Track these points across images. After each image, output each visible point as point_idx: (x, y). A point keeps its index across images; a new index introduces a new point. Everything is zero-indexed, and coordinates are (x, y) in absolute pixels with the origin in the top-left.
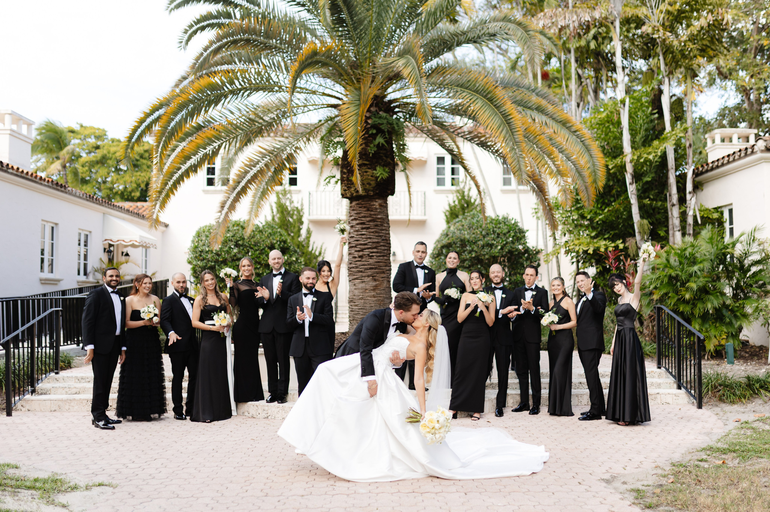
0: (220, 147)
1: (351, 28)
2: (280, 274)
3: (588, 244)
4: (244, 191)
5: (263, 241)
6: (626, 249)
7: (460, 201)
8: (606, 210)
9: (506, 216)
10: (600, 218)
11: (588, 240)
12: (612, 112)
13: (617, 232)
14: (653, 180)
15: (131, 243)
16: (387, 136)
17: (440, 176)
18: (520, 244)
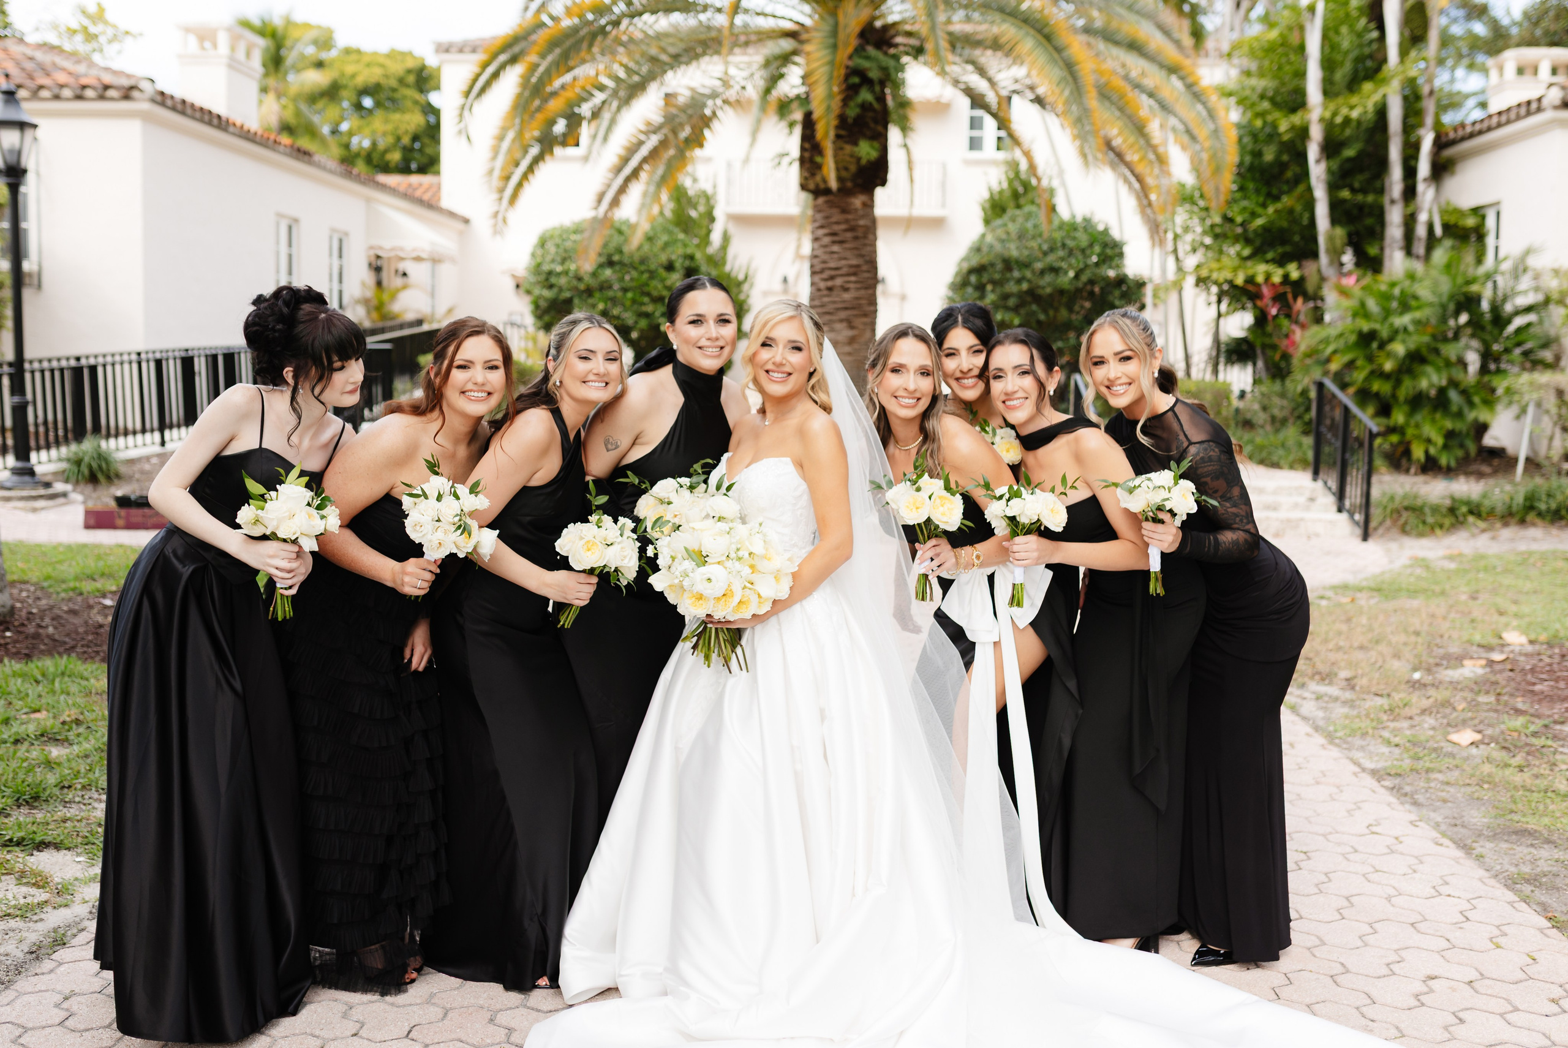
0: (604, 103)
3: (1235, 269)
4: (635, 174)
5: (654, 255)
6: (1302, 280)
7: (1010, 182)
8: (1271, 210)
9: (1088, 215)
10: (1259, 222)
11: (1236, 262)
12: (1290, 28)
13: (1288, 248)
14: (1361, 154)
15: (414, 255)
16: (877, 88)
17: (976, 133)
18: (1111, 267)
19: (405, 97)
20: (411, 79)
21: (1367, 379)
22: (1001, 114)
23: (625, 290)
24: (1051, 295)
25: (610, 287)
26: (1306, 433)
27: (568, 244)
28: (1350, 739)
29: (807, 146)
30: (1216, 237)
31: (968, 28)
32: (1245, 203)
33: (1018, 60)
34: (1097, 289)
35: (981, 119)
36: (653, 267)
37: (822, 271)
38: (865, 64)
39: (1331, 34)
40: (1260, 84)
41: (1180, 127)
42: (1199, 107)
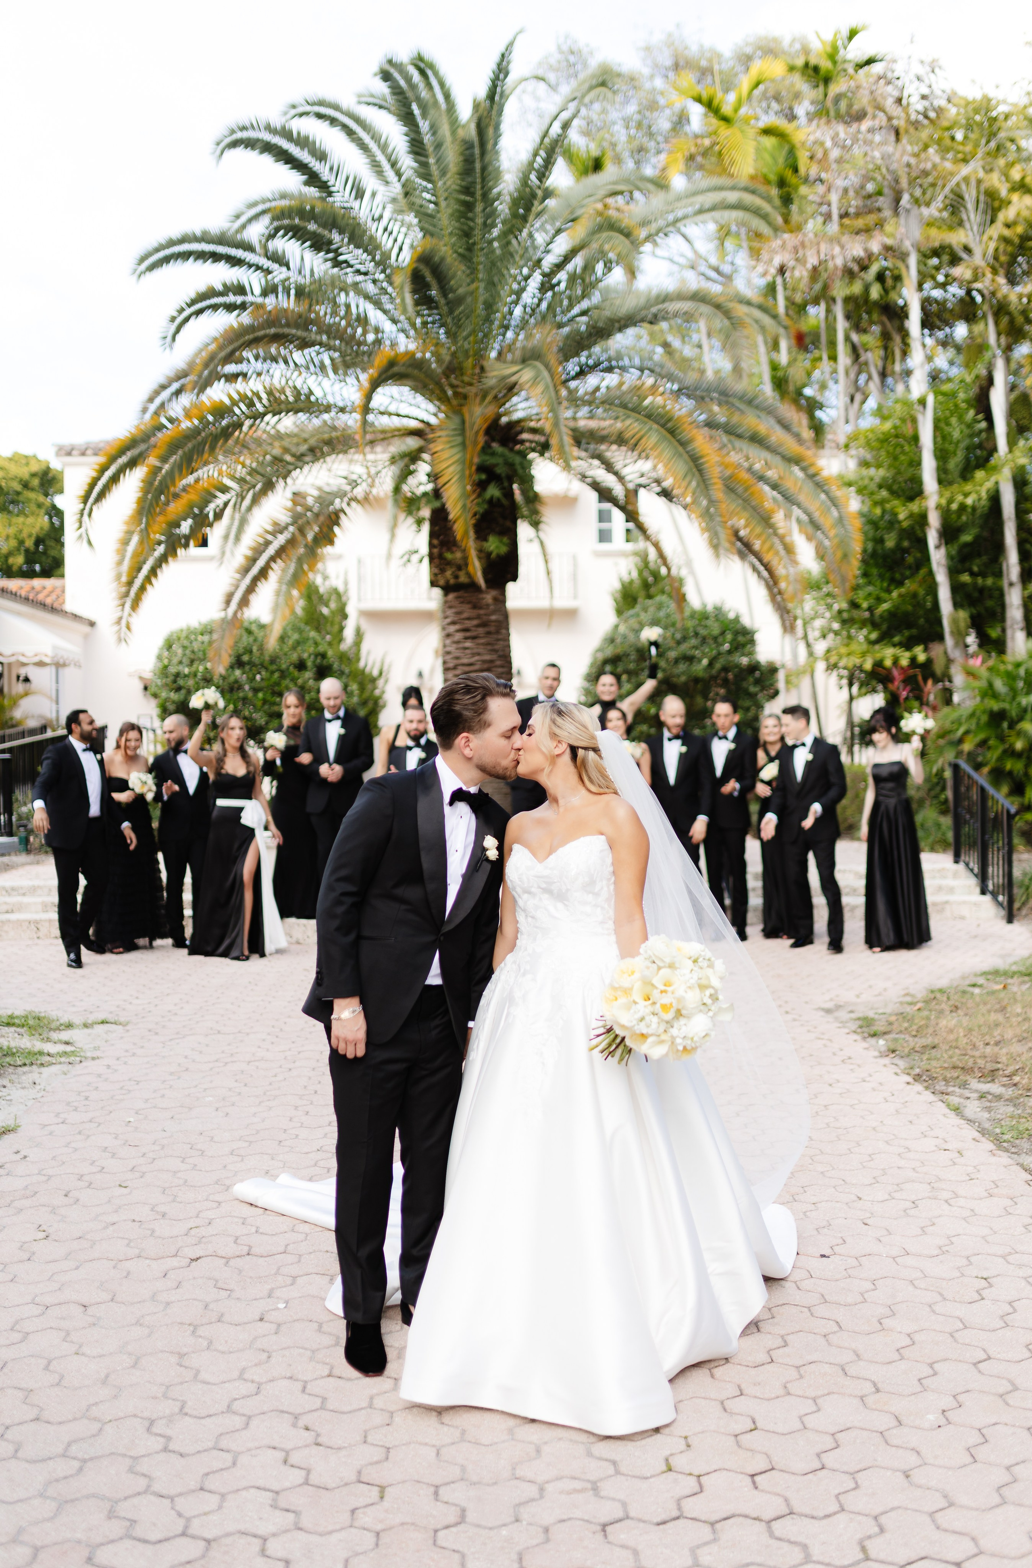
0: (226, 504)
1: (445, 309)
2: (338, 718)
3: (864, 654)
4: (263, 573)
5: (286, 654)
6: (929, 662)
7: (640, 573)
8: (895, 594)
9: (719, 604)
10: (885, 606)
11: (865, 647)
12: (903, 420)
13: (914, 631)
14: (977, 539)
15: (36, 660)
16: (506, 484)
17: (605, 525)
18: (743, 655)
19: (29, 500)
20: (36, 482)
21: (1000, 759)
22: (630, 507)
23: (256, 690)
24: (686, 684)
25: (240, 687)
26: (944, 812)
27: (196, 646)
28: (1017, 1142)
29: (435, 542)
30: (844, 622)
31: (593, 424)
32: (870, 589)
33: (643, 455)
34: (730, 676)
35: (609, 512)
36: (284, 666)
37: (455, 668)
38: (491, 461)
39: (942, 425)
40: (879, 474)
41: (804, 517)
42: (823, 496)
